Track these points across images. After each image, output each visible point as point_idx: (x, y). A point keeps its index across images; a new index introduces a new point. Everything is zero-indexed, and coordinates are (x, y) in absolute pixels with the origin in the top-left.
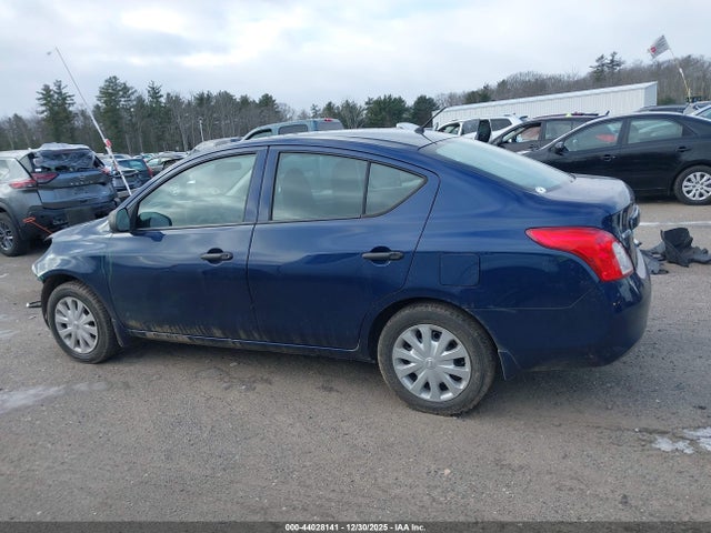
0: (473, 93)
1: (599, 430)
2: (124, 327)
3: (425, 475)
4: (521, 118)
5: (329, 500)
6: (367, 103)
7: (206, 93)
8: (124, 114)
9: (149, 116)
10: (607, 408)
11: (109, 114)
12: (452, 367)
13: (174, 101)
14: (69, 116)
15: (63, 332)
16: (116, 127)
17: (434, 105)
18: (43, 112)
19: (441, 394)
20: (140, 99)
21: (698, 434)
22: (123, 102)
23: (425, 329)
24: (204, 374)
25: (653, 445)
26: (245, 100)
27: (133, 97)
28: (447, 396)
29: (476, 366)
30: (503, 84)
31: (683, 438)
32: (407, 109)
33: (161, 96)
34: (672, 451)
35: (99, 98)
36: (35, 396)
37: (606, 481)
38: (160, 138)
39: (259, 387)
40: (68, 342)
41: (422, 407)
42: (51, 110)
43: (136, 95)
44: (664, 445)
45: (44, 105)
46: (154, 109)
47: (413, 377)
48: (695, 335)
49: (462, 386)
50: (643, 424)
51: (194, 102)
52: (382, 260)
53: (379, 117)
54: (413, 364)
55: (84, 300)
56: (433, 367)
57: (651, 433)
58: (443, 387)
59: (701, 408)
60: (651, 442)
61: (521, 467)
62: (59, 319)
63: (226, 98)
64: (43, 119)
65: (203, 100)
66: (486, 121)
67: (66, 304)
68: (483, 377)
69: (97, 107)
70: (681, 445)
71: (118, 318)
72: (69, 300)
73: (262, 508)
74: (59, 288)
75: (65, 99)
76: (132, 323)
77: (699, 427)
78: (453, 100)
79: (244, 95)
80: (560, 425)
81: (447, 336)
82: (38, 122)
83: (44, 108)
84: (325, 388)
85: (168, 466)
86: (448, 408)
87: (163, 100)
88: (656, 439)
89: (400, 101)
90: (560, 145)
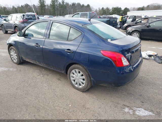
0: (140, 8)
1: (113, 103)
2: (22, 58)
3: (65, 105)
4: (145, 16)
5: (41, 106)
6: (112, 8)
7: (74, 3)
8: (56, 6)
9: (61, 7)
10: (118, 97)
11: (53, 6)
12: (82, 80)
13: (67, 4)
14: (45, 6)
15: (12, 57)
16: (54, 9)
17: (129, 10)
18: (39, 4)
19: (79, 86)
20: (60, 3)
21: (137, 109)
22: (56, 3)
23: (77, 70)
24: (36, 71)
25: (124, 110)
26: (83, 5)
27: (58, 2)
28: (81, 87)
29: (87, 81)
30: (148, 6)
31: (132, 109)
32: (122, 11)
33: (64, 3)
34: (127, 112)
35: (51, 2)
36: (2, 70)
37: (105, 116)
38: (63, 13)
39: (45, 76)
40: (13, 59)
41: (75, 88)
42: (41, 4)
43: (59, 2)
44: (126, 110)
45: (40, 3)
46: (62, 6)
47: (74, 81)
48: (156, 82)
49: (84, 85)
50: (124, 104)
51: (72, 5)
52: (69, 52)
53: (114, 12)
54: (74, 78)
55: (15, 51)
56: (78, 79)
57: (125, 106)
58: (80, 85)
59: (142, 102)
60: (124, 108)
61: (88, 108)
62: (11, 54)
63: (79, 4)
64: (39, 6)
65: (74, 4)
66: (136, 16)
67: (12, 51)
68: (88, 84)
69: (51, 4)
70: (131, 111)
71: (20, 55)
72: (12, 50)
73: (27, 105)
74: (11, 47)
75: (44, 2)
76: (23, 57)
77: (138, 107)
78: (134, 9)
79: (83, 4)
80: (105, 99)
81: (81, 73)
82: (38, 7)
83: (39, 3)
84: (58, 79)
85: (16, 91)
86: (80, 90)
87: (65, 4)
88: (125, 108)
89: (120, 8)
90: (148, 25)
